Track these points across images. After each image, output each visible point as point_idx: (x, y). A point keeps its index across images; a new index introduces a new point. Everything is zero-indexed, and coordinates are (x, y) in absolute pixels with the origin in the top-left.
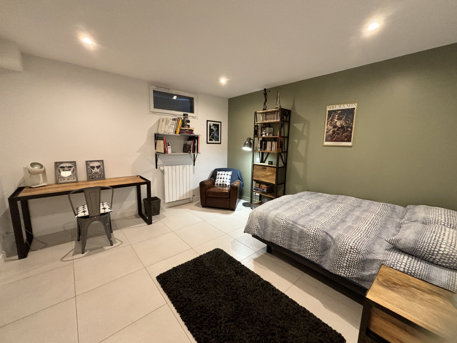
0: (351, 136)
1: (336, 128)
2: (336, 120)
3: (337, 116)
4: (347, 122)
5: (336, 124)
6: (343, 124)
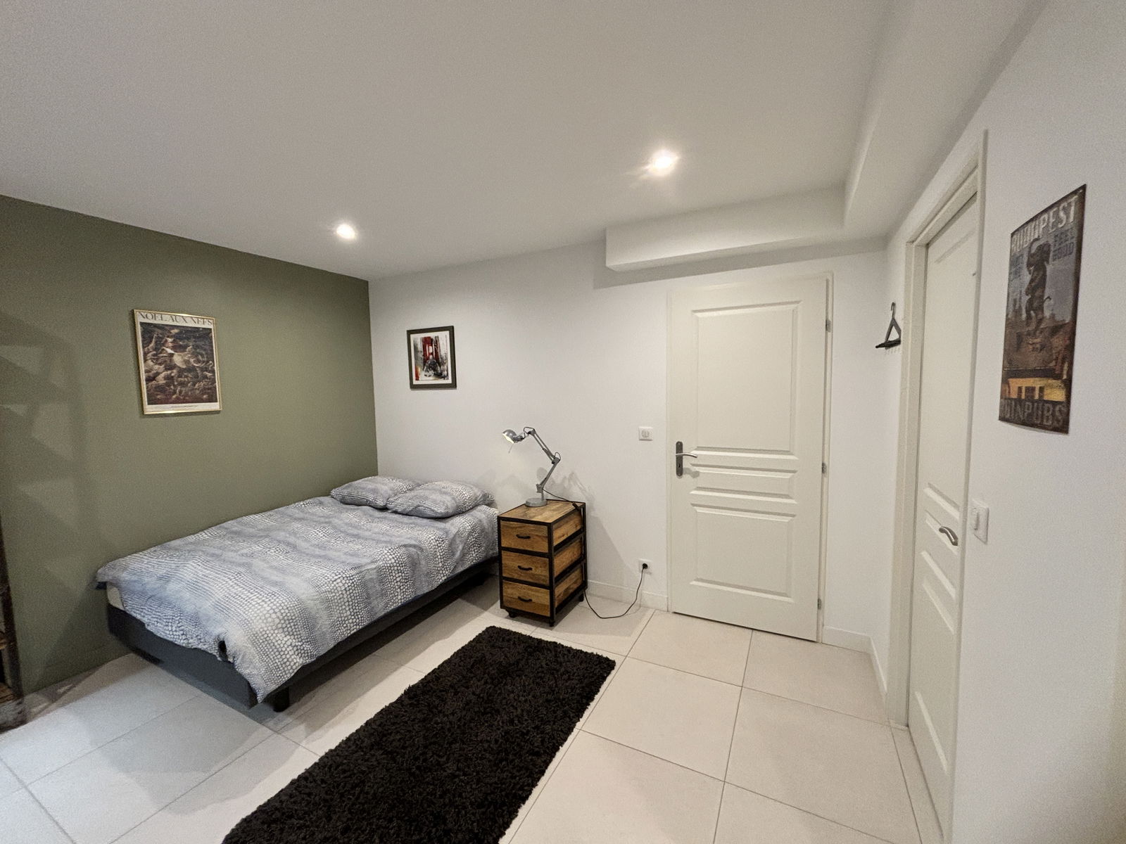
0: (215, 388)
1: (175, 371)
2: (170, 351)
3: (170, 340)
4: (200, 357)
5: (171, 360)
6: (192, 360)
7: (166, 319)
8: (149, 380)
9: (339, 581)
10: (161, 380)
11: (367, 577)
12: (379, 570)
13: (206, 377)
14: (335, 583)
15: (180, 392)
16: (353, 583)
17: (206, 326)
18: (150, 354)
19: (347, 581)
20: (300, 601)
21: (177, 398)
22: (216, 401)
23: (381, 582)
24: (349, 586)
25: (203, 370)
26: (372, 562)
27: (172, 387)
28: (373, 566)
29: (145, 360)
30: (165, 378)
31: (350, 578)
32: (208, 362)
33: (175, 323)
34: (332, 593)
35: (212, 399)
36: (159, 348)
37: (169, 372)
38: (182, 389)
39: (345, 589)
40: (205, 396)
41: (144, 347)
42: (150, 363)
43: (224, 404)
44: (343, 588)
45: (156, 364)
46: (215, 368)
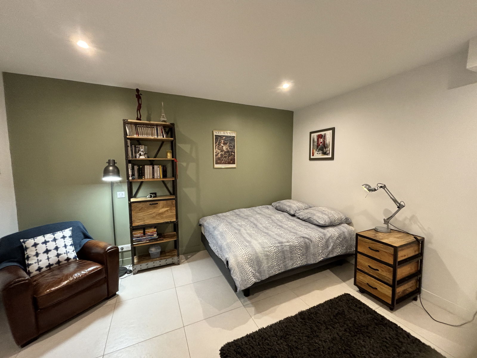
0: (235, 159)
1: (223, 152)
2: (222, 145)
3: (223, 141)
4: (231, 147)
5: (222, 148)
6: (228, 148)
7: (222, 133)
8: (216, 156)
9: (272, 247)
10: (219, 156)
11: (285, 249)
12: (290, 246)
13: (232, 155)
14: (271, 248)
15: (225, 160)
16: (278, 250)
17: (233, 135)
18: (217, 146)
19: (276, 249)
20: (256, 253)
21: (224, 162)
22: (235, 164)
23: (291, 252)
24: (276, 251)
25: (232, 152)
26: (288, 242)
27: (222, 158)
28: (288, 244)
29: (216, 149)
30: (221, 155)
31: (277, 247)
32: (233, 149)
33: (225, 135)
34: (269, 252)
35: (234, 163)
36: (219, 144)
37: (222, 153)
38: (225, 159)
39: (275, 252)
40: (232, 162)
41: (215, 144)
42: (217, 149)
43: (237, 165)
44: (274, 252)
45: (218, 150)
46: (235, 151)
